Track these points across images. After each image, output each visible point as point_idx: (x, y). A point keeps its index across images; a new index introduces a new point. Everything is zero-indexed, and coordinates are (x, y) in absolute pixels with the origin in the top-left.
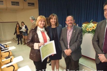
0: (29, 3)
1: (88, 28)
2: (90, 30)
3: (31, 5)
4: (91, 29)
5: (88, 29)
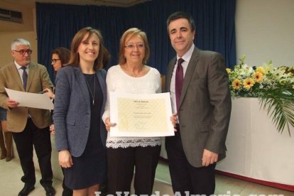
1: (236, 80)
2: (248, 87)
4: (249, 83)
5: (239, 81)
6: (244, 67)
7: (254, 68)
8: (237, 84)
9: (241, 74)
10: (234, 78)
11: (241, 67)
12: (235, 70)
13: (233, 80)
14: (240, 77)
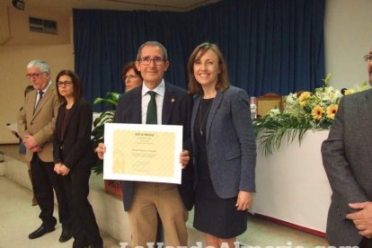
0: (32, 20)
1: (318, 107)
2: (332, 116)
3: (42, 27)
4: (334, 112)
5: (321, 109)
6: (329, 89)
7: (343, 92)
8: (319, 113)
9: (324, 99)
10: (313, 104)
11: (324, 90)
12: (317, 94)
13: (313, 107)
14: (321, 104)
